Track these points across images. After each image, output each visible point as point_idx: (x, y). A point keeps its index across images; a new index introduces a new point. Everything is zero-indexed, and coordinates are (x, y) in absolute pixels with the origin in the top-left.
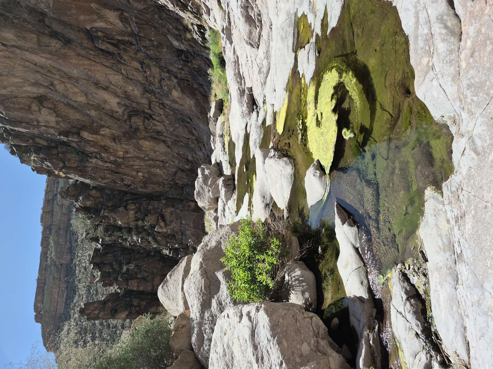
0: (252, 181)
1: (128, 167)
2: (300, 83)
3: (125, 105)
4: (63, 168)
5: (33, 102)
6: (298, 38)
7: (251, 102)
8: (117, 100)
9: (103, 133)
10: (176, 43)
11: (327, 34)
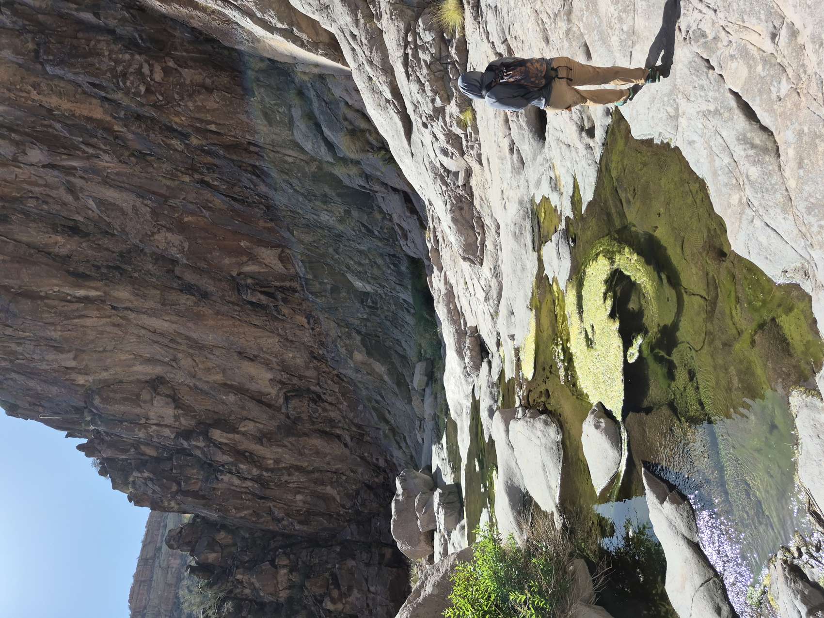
0: (492, 483)
1: (279, 485)
2: (551, 291)
3: (281, 382)
4: (177, 492)
5: (143, 388)
6: (539, 231)
7: (477, 349)
8: (269, 376)
9: (243, 429)
10: (358, 284)
11: (583, 213)
